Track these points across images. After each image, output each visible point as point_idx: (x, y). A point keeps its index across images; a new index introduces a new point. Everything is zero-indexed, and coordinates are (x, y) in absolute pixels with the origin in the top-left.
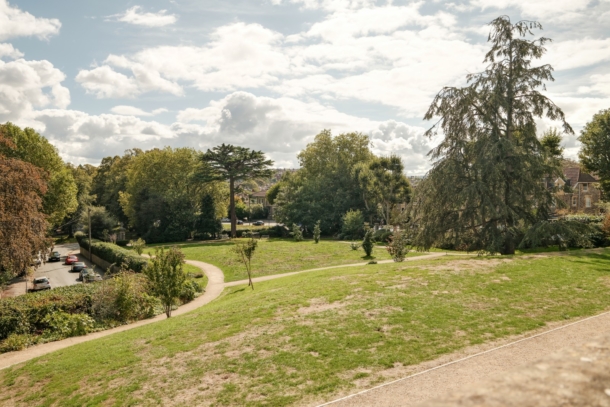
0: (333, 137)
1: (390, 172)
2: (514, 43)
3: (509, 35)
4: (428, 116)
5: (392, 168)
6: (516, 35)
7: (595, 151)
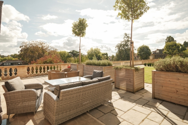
0: (93, 49)
1: (105, 56)
2: (127, 36)
3: (127, 35)
4: (116, 47)
5: (106, 55)
6: (128, 35)
7: (139, 52)
